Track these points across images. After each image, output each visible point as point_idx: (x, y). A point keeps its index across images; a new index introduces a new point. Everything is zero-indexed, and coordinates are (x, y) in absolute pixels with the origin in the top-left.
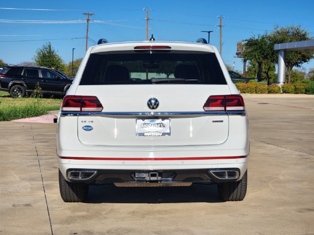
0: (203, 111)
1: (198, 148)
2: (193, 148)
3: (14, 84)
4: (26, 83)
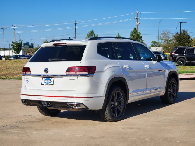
0: (65, 74)
1: (62, 92)
2: (60, 92)
3: (179, 58)
4: (186, 57)
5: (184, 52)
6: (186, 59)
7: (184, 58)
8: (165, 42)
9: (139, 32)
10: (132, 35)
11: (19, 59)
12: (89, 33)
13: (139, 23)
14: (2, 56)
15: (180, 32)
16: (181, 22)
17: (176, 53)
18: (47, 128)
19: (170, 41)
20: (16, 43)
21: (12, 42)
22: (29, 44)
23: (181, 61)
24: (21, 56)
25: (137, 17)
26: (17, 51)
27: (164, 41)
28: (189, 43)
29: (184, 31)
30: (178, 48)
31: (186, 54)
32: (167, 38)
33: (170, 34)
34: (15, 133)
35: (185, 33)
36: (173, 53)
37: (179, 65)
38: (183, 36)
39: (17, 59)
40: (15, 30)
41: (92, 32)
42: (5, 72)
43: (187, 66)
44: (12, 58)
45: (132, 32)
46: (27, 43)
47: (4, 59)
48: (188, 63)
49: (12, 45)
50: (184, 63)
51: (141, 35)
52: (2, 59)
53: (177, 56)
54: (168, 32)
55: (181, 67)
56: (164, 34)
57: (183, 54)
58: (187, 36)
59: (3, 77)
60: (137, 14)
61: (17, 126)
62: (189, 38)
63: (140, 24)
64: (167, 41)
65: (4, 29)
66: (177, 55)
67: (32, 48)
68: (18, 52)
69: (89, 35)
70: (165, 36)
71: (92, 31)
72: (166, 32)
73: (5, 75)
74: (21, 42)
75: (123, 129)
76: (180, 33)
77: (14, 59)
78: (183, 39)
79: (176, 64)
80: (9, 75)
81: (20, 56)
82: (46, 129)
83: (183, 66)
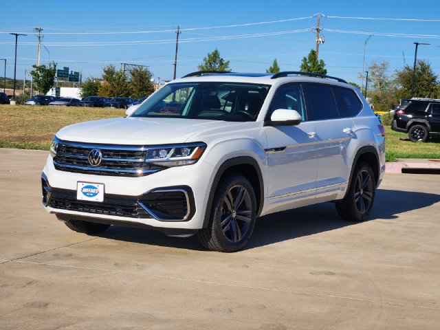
3: (414, 123)
4: (430, 123)
5: (426, 111)
6: (428, 125)
7: (424, 124)
8: (375, 86)
9: (321, 61)
10: (304, 66)
11: (47, 105)
12: (209, 56)
13: (320, 40)
14: (10, 97)
15: (413, 66)
16: (417, 44)
17: (406, 111)
18: (140, 264)
19: (386, 83)
20: (42, 69)
21: (34, 66)
22: (70, 73)
23: (417, 132)
24: (52, 99)
25: (318, 26)
26: (44, 87)
27: (373, 84)
28: (432, 90)
29: (422, 64)
30: (412, 101)
31: (430, 116)
32: (382, 78)
33: (388, 69)
34: (68, 269)
35: (425, 68)
36: (401, 112)
37: (413, 138)
38: (420, 74)
39: (42, 104)
40: (41, 38)
41: (216, 54)
42: (21, 132)
43: (430, 143)
44: (32, 103)
45: (305, 59)
46: (66, 69)
47: (13, 103)
48: (433, 135)
49: (33, 73)
50: (423, 135)
51: (325, 68)
52: (9, 103)
53: (409, 119)
54: (384, 65)
55: (418, 144)
56: (374, 67)
57: (422, 114)
58: (430, 75)
59: (17, 143)
60: (319, 21)
61: (70, 255)
62: (433, 79)
63: (323, 42)
64: (381, 84)
65: (17, 35)
66: (410, 116)
67: (75, 81)
68: (46, 89)
69: (209, 61)
70: (377, 73)
71: (216, 51)
72: (379, 65)
73: (20, 139)
74: (52, 66)
75: (311, 273)
76: (415, 68)
77: (36, 104)
78: (419, 81)
79: (406, 136)
80: (30, 138)
81: (50, 99)
82: (138, 265)
83: (421, 141)
